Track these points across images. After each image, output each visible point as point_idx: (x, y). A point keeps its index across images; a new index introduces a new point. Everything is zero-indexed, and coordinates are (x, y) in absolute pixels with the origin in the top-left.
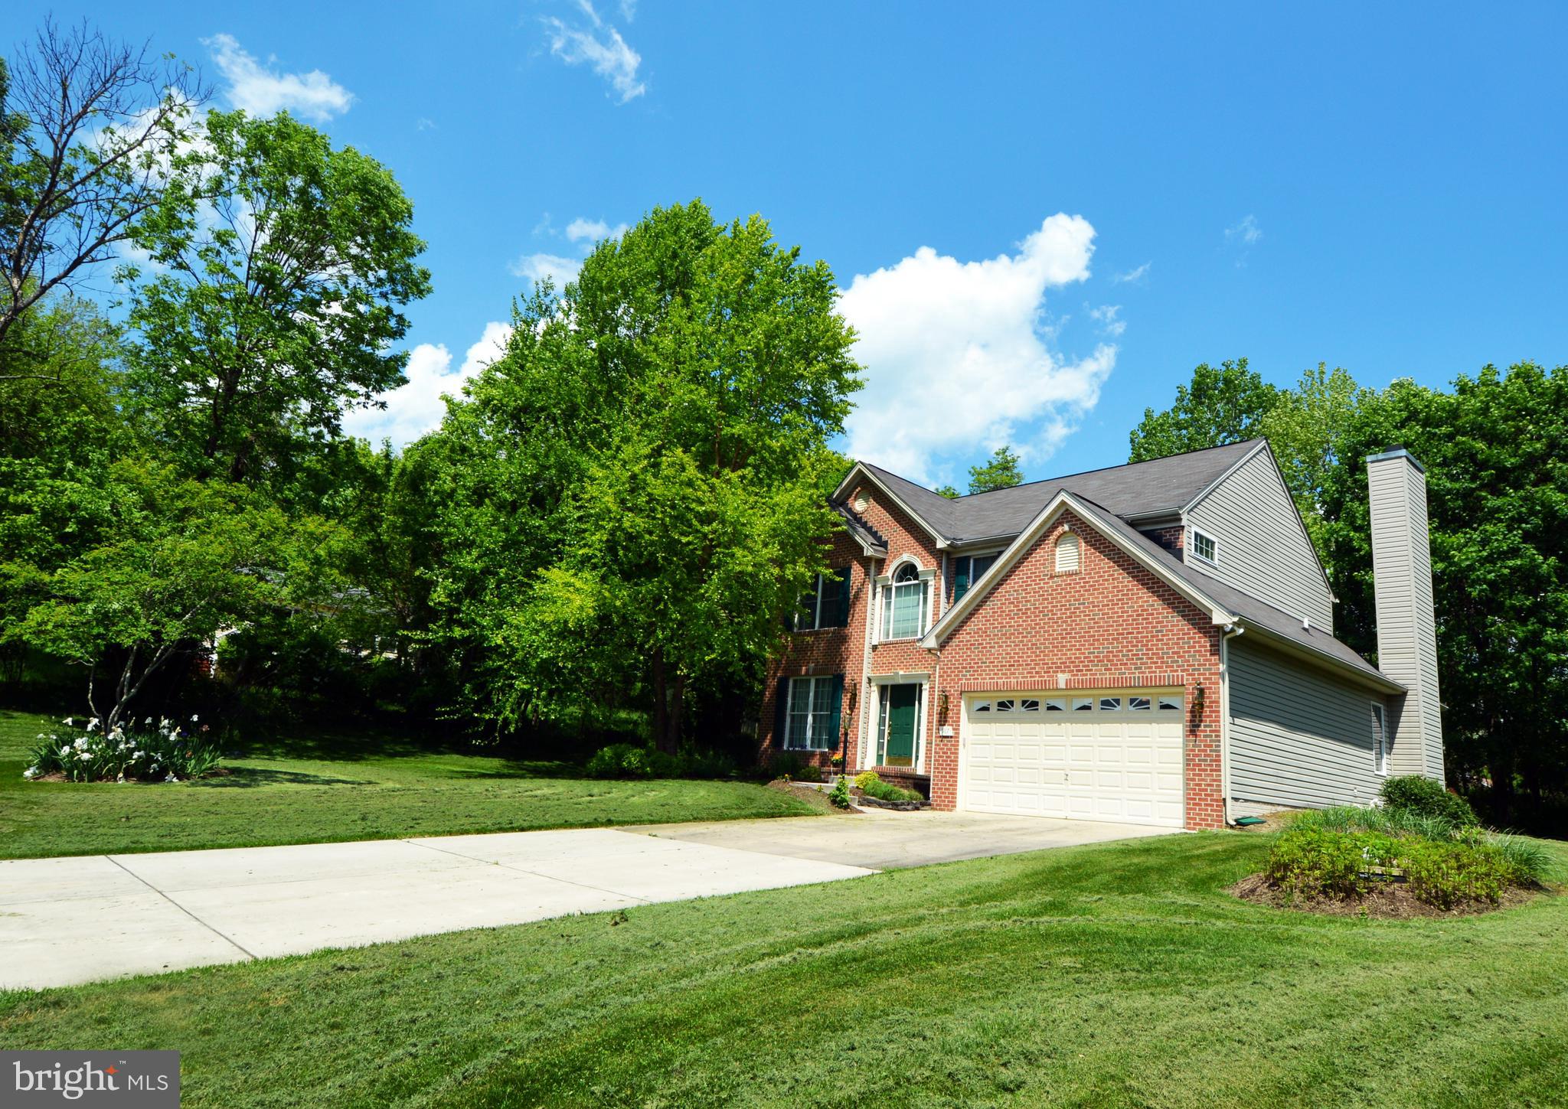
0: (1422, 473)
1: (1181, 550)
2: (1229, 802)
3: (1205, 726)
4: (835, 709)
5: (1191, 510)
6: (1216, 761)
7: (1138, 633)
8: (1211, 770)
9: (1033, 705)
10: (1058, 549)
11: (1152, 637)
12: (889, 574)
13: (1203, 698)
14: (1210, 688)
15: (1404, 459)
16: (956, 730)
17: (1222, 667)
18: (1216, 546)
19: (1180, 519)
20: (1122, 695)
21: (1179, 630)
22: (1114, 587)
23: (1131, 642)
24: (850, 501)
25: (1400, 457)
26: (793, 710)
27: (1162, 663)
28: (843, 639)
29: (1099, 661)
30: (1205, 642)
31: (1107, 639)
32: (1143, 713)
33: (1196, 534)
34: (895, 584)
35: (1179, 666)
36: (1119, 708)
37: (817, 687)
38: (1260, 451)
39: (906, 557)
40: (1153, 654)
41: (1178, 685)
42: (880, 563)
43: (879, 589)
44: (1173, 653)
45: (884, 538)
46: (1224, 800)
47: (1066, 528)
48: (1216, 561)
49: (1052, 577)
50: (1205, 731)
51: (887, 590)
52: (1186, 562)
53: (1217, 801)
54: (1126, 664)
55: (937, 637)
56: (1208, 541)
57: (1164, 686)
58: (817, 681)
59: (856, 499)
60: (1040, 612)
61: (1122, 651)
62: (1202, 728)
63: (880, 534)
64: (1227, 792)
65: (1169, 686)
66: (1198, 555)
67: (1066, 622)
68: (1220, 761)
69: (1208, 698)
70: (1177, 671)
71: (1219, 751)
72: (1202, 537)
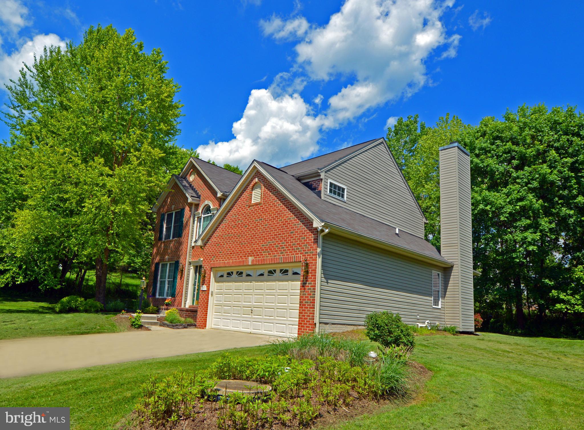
0: (468, 156)
1: (320, 192)
2: (317, 325)
3: (309, 284)
4: (175, 278)
5: (328, 171)
6: (312, 303)
7: (283, 234)
8: (310, 308)
9: (240, 274)
10: (253, 192)
11: (289, 236)
12: (200, 211)
13: (308, 268)
14: (312, 263)
15: (456, 148)
16: (208, 287)
17: (319, 250)
18: (346, 190)
19: (320, 175)
20: (277, 267)
21: (300, 232)
22: (274, 210)
23: (280, 239)
24: (188, 177)
25: (454, 147)
26: (161, 278)
27: (292, 249)
28: (180, 244)
29: (266, 250)
30: (312, 237)
31: (270, 238)
32: (285, 277)
33: (331, 184)
34: (203, 216)
35: (299, 251)
36: (275, 274)
37: (170, 267)
38: (380, 144)
39: (206, 202)
40: (289, 245)
41: (298, 262)
42: (197, 206)
43: (196, 219)
44: (297, 244)
45: (200, 194)
46: (315, 324)
47: (256, 180)
48: (345, 198)
49: (249, 206)
50: (308, 286)
51: (199, 219)
52: (323, 198)
53: (311, 324)
54: (277, 251)
55: (202, 240)
56: (339, 188)
57: (292, 262)
58: (170, 264)
59: (190, 175)
60: (244, 225)
61: (275, 244)
62: (307, 285)
63: (198, 191)
64: (317, 320)
65: (294, 262)
66: (332, 195)
67: (253, 230)
68: (314, 303)
69: (311, 268)
70: (298, 254)
71: (314, 297)
72: (335, 186)
